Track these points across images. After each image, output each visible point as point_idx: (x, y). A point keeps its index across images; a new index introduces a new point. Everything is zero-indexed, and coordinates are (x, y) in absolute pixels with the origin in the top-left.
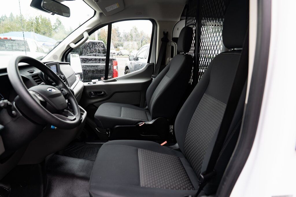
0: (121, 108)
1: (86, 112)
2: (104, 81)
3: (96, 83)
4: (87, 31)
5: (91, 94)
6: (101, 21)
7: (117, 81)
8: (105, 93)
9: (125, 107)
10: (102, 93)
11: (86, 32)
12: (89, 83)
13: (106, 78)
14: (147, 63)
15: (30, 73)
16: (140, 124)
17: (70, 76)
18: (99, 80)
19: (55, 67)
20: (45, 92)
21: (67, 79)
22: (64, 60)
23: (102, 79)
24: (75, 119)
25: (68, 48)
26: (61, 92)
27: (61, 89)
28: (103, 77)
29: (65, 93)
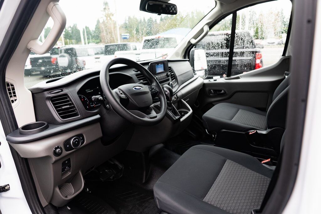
0: (239, 110)
1: (191, 111)
2: (227, 78)
3: (216, 80)
4: (207, 24)
5: (210, 92)
6: (222, 11)
7: (240, 78)
8: (225, 93)
9: (244, 110)
10: (222, 92)
11: (206, 25)
12: (209, 81)
13: (229, 75)
14: (283, 56)
15: (135, 72)
16: (251, 132)
17: (184, 73)
18: (221, 77)
19: (162, 65)
20: (129, 90)
21: (177, 77)
22: (187, 57)
23: (224, 75)
24: (156, 117)
25: (190, 44)
26: (151, 91)
27: (152, 87)
28: (225, 74)
29: (155, 91)
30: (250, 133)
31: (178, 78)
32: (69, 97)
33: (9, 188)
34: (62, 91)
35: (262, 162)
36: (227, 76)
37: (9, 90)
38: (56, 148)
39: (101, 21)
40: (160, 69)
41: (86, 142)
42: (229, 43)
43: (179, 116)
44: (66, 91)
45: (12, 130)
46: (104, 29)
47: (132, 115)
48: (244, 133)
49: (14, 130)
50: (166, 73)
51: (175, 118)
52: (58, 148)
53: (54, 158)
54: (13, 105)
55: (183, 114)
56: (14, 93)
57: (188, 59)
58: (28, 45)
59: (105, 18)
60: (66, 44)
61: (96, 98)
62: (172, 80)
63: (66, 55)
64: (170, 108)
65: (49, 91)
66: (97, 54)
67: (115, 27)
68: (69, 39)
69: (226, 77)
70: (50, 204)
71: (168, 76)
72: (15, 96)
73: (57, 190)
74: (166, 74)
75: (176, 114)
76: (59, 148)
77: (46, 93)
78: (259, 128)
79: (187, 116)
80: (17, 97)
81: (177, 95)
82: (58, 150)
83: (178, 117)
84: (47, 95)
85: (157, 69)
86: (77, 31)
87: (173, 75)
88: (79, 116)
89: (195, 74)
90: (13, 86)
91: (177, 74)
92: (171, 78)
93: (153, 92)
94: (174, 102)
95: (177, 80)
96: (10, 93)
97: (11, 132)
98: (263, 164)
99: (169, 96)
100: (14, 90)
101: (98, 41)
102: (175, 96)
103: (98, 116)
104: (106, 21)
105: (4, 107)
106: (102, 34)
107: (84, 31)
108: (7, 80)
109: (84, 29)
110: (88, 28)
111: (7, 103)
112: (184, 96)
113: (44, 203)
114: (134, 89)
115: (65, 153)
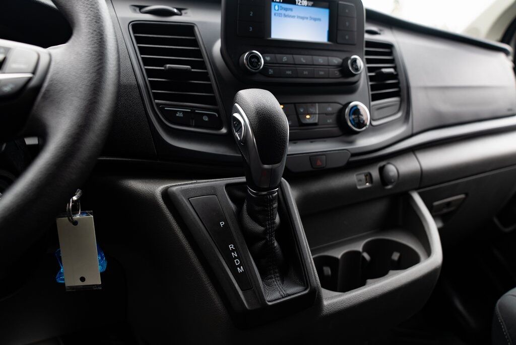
19: (323, 14)
31: (418, 100)
50: (344, 55)
55: (396, 256)
57: (510, 49)
62: (376, 98)
71: (345, 68)
74: (334, 60)
83: (299, 291)
91: (418, 80)
92: (374, 88)
95: (406, 103)
102: (373, 171)
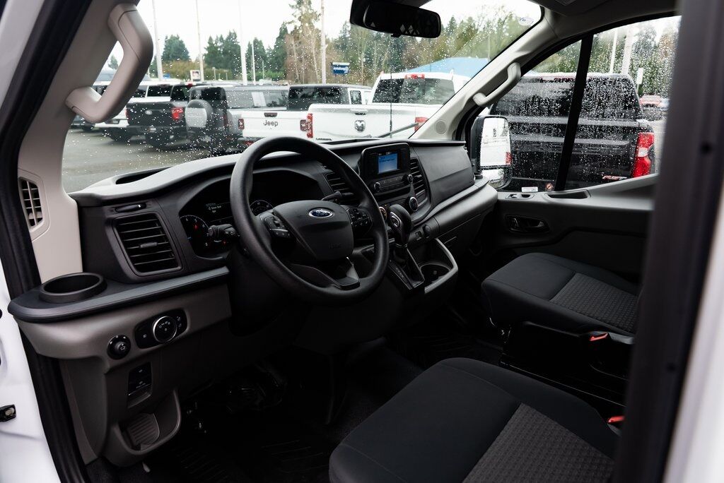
0: (573, 275)
1: (455, 269)
2: (554, 193)
4: (517, 61)
5: (511, 223)
6: (557, 31)
7: (586, 197)
8: (546, 228)
9: (587, 275)
10: (539, 226)
11: (514, 64)
12: (512, 195)
13: (560, 186)
16: (596, 337)
17: (449, 176)
18: (540, 190)
19: (395, 156)
20: (300, 217)
21: (430, 184)
22: (463, 136)
23: (549, 186)
24: (357, 285)
25: (472, 106)
26: (353, 220)
27: (357, 211)
28: (552, 183)
29: (364, 222)
30: (593, 339)
31: (433, 188)
32: (158, 221)
33: (15, 412)
34: (144, 206)
35: (610, 421)
36: (556, 189)
37: (26, 196)
38: (115, 341)
39: (290, 29)
40: (388, 166)
41: (190, 329)
42: (567, 109)
43: (421, 280)
44: (152, 207)
45: (24, 287)
46: (294, 47)
47: (296, 280)
48: (577, 335)
49: (29, 289)
50: (404, 174)
51: (412, 286)
52: (120, 339)
53: (108, 364)
54: (32, 230)
56: (37, 203)
57: (465, 142)
58: (68, 99)
59: (299, 24)
60: (208, 76)
61: (217, 230)
62: (416, 192)
63: (203, 102)
64: (401, 260)
65: (114, 206)
66: (273, 104)
67: (319, 46)
68: (216, 68)
69: (552, 189)
70: (102, 457)
71: (406, 181)
72: (39, 210)
73: (116, 431)
74: (401, 177)
75: (413, 275)
76: (123, 340)
77: (106, 208)
78: (618, 327)
79: (445, 280)
80: (44, 214)
81: (424, 228)
82: (118, 345)
83: (419, 283)
84: (110, 214)
85: (379, 163)
86: (235, 51)
87: (420, 178)
88: (179, 268)
89: (477, 178)
90: (35, 186)
91: (431, 177)
92: (415, 186)
93: (358, 224)
94: (414, 245)
95: (428, 192)
96: (28, 204)
97: (23, 292)
98: (609, 425)
99: (400, 231)
100: (38, 197)
101: (279, 74)
102: (421, 230)
103: (224, 271)
104: (301, 31)
105: (11, 235)
106: (288, 61)
107: (250, 50)
108: (21, 174)
109: (249, 45)
110: (260, 43)
111: (18, 226)
112: (443, 231)
113: (89, 455)
114: (310, 215)
115: (137, 351)
